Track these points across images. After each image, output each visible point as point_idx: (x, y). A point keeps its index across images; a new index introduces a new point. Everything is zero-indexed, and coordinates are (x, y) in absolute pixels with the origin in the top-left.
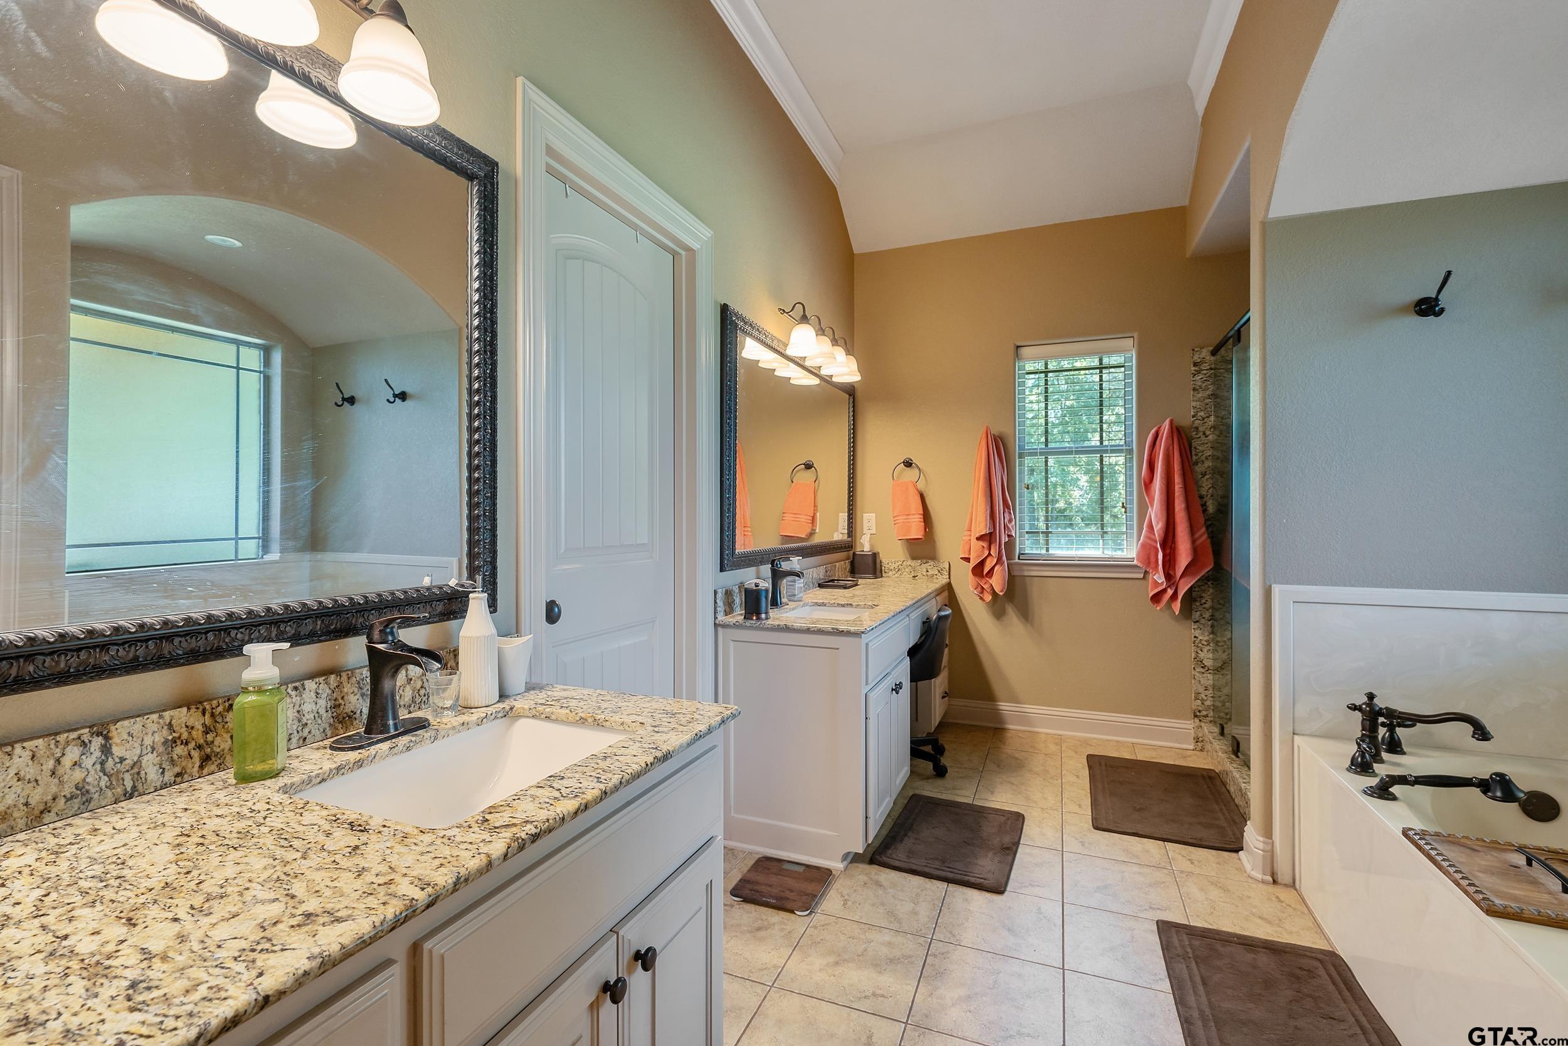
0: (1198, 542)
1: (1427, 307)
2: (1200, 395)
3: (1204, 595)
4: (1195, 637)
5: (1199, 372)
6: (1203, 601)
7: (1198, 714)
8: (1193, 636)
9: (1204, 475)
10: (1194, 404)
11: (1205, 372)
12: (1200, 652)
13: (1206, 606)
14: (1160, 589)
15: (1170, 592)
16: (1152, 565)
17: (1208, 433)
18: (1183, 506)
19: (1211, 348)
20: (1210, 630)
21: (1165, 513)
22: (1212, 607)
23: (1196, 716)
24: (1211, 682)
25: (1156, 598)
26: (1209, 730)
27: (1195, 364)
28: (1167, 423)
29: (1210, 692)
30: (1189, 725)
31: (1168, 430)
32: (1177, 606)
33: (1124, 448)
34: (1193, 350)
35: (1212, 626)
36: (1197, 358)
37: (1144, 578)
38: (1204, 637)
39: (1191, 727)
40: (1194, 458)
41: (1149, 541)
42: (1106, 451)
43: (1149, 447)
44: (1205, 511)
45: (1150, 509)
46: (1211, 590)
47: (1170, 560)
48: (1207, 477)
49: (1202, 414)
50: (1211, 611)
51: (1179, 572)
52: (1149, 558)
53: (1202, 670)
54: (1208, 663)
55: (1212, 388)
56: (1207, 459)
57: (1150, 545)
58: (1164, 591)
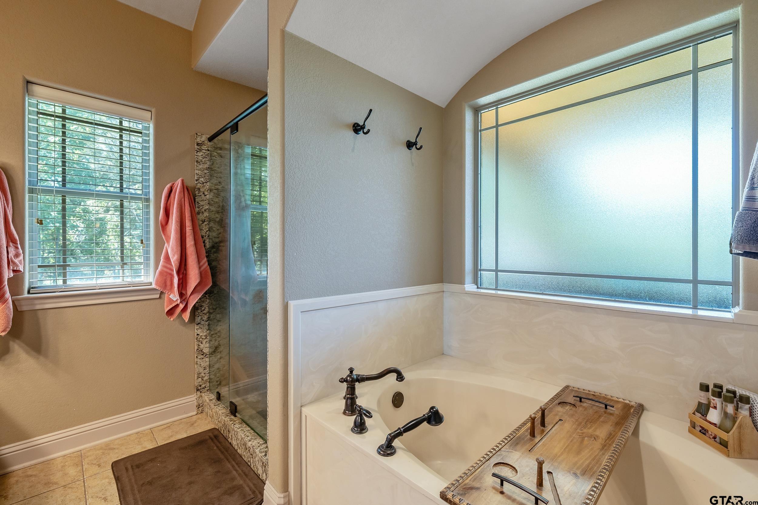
0: (202, 268)
1: (357, 128)
2: (201, 166)
3: (203, 304)
4: (198, 335)
5: (200, 150)
6: (203, 309)
7: (199, 388)
8: (196, 334)
9: (203, 221)
10: (197, 172)
11: (204, 151)
12: (200, 344)
13: (205, 312)
14: (174, 305)
15: (182, 306)
16: (168, 287)
17: (206, 193)
18: (193, 243)
19: (208, 136)
20: (207, 328)
21: (179, 248)
22: (209, 312)
23: (198, 390)
24: (208, 363)
25: (170, 312)
26: (208, 397)
27: (198, 144)
28: (179, 182)
29: (207, 371)
30: (192, 399)
31: (181, 187)
32: (187, 316)
33: (143, 196)
34: (197, 134)
35: (209, 325)
36: (199, 140)
37: (160, 297)
38: (203, 332)
39: (194, 399)
40: (197, 209)
41: (165, 269)
42: (126, 198)
43: (165, 197)
44: (205, 246)
45: (166, 244)
46: (208, 301)
47: (182, 283)
48: (206, 223)
49: (202, 179)
50: (208, 314)
51: (190, 291)
52: (165, 283)
53: (202, 356)
54: (206, 351)
55: (208, 163)
56: (205, 211)
57: (166, 272)
58: (177, 306)
